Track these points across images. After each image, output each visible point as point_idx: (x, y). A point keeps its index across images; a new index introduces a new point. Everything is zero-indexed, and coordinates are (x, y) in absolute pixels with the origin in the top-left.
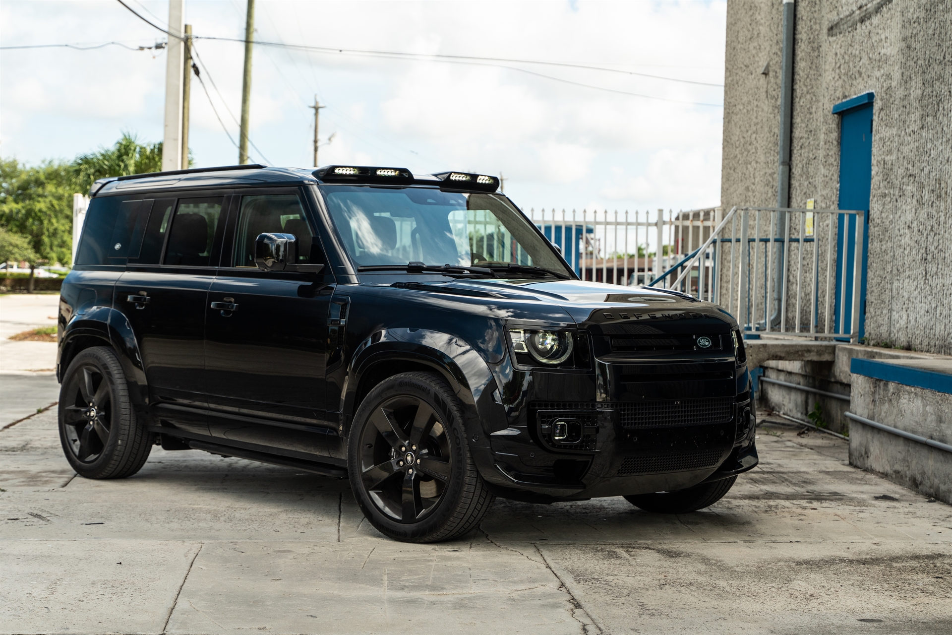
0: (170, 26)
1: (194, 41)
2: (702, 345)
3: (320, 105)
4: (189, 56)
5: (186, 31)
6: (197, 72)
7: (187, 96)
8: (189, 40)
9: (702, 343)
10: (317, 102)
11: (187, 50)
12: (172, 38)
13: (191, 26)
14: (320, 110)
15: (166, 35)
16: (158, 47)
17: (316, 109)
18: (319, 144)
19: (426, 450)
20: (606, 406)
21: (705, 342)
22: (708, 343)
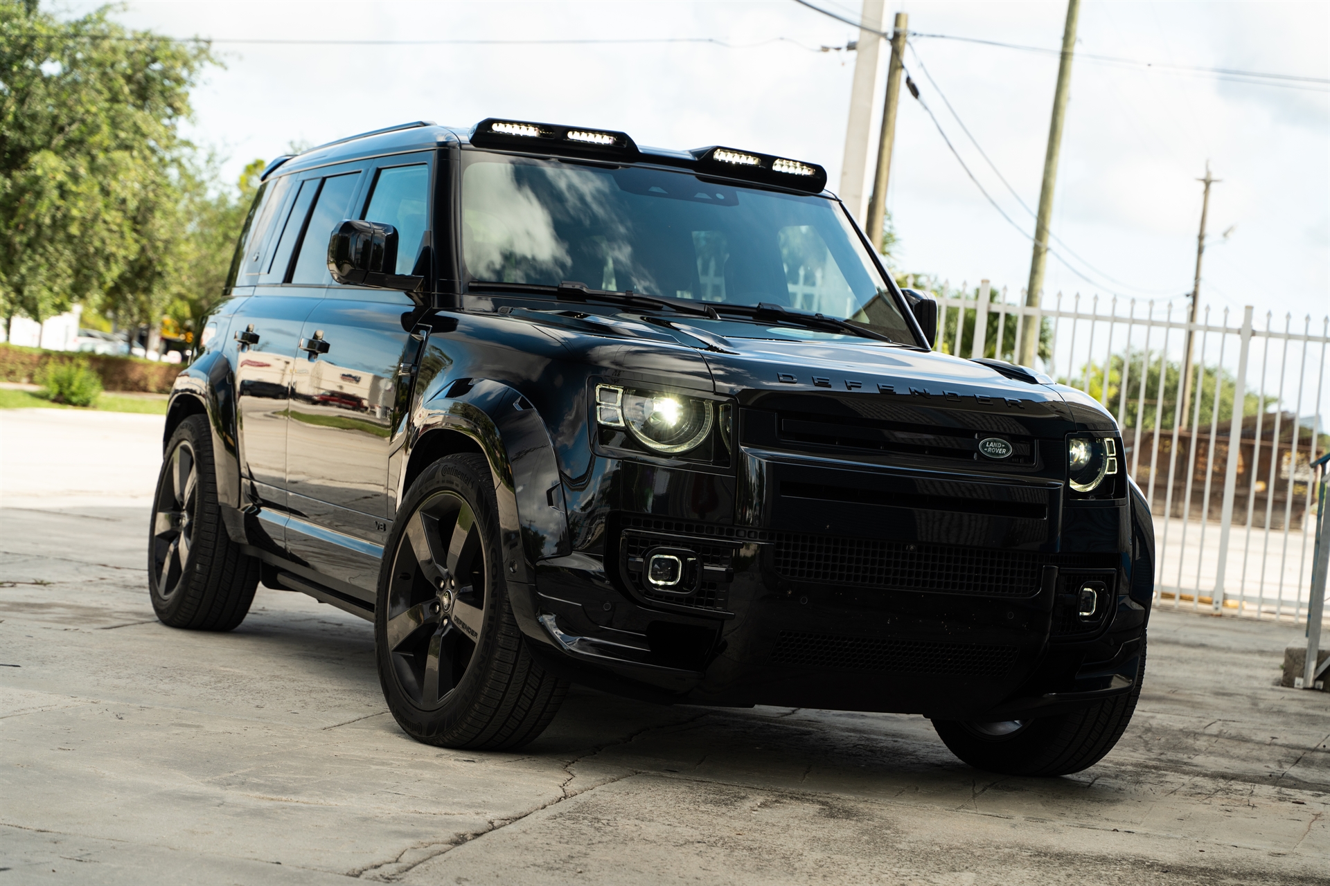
0: (863, 17)
1: (910, 39)
2: (991, 453)
3: (1214, 176)
4: (899, 64)
5: (897, 23)
6: (915, 92)
7: (889, 129)
8: (902, 39)
9: (989, 450)
10: (1208, 173)
11: (896, 53)
12: (866, 34)
13: (907, 16)
14: (1213, 186)
15: (857, 30)
16: (851, 47)
17: (1207, 183)
18: (1206, 242)
19: (470, 588)
20: (752, 535)
21: (997, 448)
22: (1004, 451)
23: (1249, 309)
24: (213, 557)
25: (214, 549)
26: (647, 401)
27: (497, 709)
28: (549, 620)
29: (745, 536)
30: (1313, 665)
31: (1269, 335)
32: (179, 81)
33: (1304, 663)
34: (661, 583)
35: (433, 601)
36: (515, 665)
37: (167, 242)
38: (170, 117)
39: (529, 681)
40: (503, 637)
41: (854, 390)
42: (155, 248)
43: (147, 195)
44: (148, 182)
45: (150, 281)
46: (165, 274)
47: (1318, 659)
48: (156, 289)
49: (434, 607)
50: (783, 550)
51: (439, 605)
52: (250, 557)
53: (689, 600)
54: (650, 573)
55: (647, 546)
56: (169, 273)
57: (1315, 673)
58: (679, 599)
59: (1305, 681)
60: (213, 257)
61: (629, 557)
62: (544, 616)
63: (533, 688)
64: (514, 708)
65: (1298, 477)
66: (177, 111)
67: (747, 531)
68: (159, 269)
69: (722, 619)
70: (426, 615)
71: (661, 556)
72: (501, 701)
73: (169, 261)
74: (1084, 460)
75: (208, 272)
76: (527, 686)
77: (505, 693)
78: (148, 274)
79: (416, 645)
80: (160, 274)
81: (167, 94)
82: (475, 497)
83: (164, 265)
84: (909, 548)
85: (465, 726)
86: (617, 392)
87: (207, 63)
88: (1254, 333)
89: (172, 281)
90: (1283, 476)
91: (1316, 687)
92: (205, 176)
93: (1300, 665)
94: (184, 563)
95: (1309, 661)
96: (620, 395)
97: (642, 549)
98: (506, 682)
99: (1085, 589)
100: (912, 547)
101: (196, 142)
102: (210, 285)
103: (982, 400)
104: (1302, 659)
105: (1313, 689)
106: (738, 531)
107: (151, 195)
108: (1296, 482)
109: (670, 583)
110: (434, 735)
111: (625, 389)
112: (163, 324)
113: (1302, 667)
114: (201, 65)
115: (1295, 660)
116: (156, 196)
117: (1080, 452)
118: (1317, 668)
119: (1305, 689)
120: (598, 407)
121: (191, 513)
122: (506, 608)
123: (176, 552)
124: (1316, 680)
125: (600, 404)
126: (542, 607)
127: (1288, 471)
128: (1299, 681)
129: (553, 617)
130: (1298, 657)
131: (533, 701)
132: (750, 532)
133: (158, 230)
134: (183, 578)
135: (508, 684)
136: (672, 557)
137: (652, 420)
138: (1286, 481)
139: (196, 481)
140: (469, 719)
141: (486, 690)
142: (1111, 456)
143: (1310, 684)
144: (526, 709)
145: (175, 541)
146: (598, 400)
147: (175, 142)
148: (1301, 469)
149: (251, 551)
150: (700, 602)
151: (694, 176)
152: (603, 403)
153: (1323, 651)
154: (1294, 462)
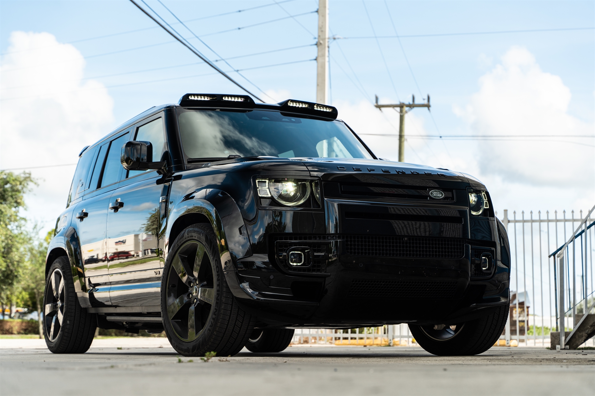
2: (435, 197)
9: (434, 195)
19: (205, 283)
20: (334, 238)
21: (437, 194)
22: (441, 195)
23: (506, 211)
24: (75, 317)
25: (75, 313)
26: (280, 185)
27: (224, 333)
28: (246, 285)
29: (331, 238)
30: (563, 338)
31: (516, 221)
32: (18, 191)
33: (559, 338)
34: (295, 264)
35: (188, 293)
36: (231, 311)
37: (18, 262)
38: (15, 207)
39: (238, 319)
40: (224, 298)
41: (372, 172)
42: (13, 265)
43: (8, 242)
44: (8, 236)
45: (12, 280)
46: (18, 276)
47: (565, 336)
48: (15, 283)
49: (188, 296)
50: (349, 243)
51: (191, 294)
52: (92, 314)
53: (309, 270)
54: (290, 260)
55: (287, 247)
56: (20, 276)
57: (565, 342)
58: (304, 270)
59: (561, 346)
60: (38, 270)
61: (280, 253)
62: (243, 284)
63: (240, 322)
64: (232, 332)
65: (521, 319)
66: (18, 204)
67: (332, 236)
68: (16, 274)
69: (325, 277)
70: (186, 299)
71: (293, 252)
72: (226, 329)
73: (20, 270)
74: (474, 201)
75: (36, 277)
76: (237, 321)
77: (227, 325)
78: (11, 277)
79: (182, 315)
80: (16, 276)
81: (14, 197)
82: (204, 239)
83: (18, 272)
84: (405, 239)
85: (210, 343)
86: (265, 182)
87: (30, 183)
88: (509, 221)
89: (22, 279)
90: (514, 319)
91: (566, 348)
92: (33, 235)
93: (557, 339)
94: (61, 322)
95: (561, 337)
96: (267, 184)
97: (285, 249)
98: (228, 319)
99: (483, 258)
100: (406, 239)
101: (27, 218)
102: (38, 283)
103: (428, 174)
104: (558, 337)
105: (564, 349)
106: (327, 237)
107: (10, 242)
108: (520, 321)
109: (299, 264)
110: (195, 351)
111: (269, 180)
112: (17, 303)
113: (558, 340)
114: (27, 184)
115: (555, 338)
116: (12, 241)
117: (473, 198)
118: (565, 340)
119: (561, 349)
120: (258, 189)
121: (62, 301)
122: (225, 285)
123: (57, 320)
124: (566, 345)
125: (258, 188)
126: (241, 280)
127: (516, 317)
128: (558, 346)
129: (247, 283)
130: (556, 336)
131: (240, 328)
132: (333, 236)
133: (14, 257)
134: (61, 329)
135: (229, 321)
136: (298, 252)
137: (283, 193)
138: (515, 321)
139: (63, 284)
140: (212, 340)
141: (219, 324)
142: (485, 201)
143: (563, 347)
144: (238, 332)
145: (56, 315)
146: (258, 187)
147: (18, 218)
148: (521, 315)
149: (92, 311)
150: (314, 271)
151: (280, 113)
152: (260, 187)
153: (567, 332)
154: (518, 312)
